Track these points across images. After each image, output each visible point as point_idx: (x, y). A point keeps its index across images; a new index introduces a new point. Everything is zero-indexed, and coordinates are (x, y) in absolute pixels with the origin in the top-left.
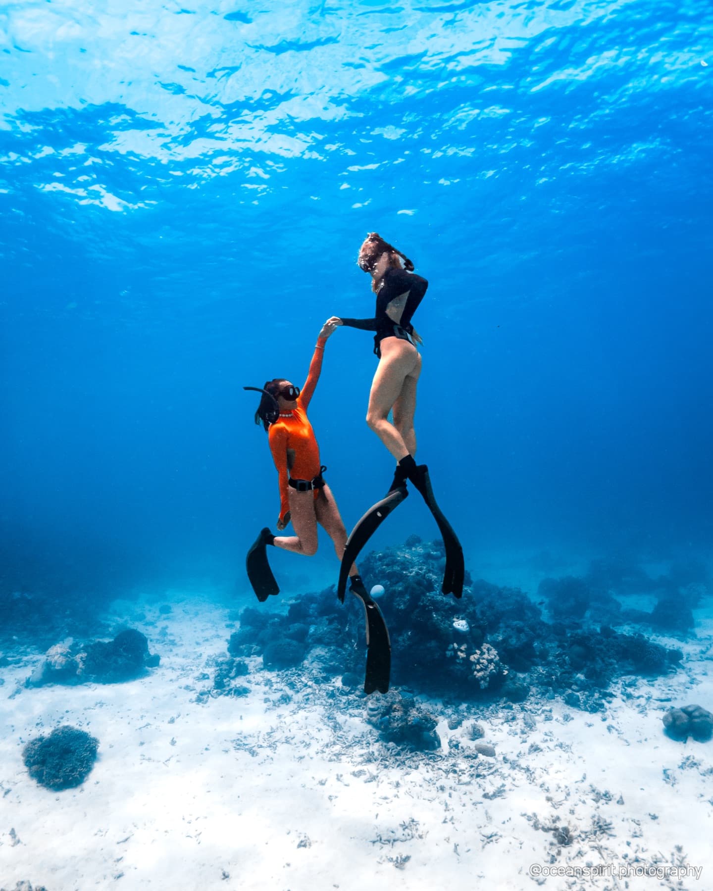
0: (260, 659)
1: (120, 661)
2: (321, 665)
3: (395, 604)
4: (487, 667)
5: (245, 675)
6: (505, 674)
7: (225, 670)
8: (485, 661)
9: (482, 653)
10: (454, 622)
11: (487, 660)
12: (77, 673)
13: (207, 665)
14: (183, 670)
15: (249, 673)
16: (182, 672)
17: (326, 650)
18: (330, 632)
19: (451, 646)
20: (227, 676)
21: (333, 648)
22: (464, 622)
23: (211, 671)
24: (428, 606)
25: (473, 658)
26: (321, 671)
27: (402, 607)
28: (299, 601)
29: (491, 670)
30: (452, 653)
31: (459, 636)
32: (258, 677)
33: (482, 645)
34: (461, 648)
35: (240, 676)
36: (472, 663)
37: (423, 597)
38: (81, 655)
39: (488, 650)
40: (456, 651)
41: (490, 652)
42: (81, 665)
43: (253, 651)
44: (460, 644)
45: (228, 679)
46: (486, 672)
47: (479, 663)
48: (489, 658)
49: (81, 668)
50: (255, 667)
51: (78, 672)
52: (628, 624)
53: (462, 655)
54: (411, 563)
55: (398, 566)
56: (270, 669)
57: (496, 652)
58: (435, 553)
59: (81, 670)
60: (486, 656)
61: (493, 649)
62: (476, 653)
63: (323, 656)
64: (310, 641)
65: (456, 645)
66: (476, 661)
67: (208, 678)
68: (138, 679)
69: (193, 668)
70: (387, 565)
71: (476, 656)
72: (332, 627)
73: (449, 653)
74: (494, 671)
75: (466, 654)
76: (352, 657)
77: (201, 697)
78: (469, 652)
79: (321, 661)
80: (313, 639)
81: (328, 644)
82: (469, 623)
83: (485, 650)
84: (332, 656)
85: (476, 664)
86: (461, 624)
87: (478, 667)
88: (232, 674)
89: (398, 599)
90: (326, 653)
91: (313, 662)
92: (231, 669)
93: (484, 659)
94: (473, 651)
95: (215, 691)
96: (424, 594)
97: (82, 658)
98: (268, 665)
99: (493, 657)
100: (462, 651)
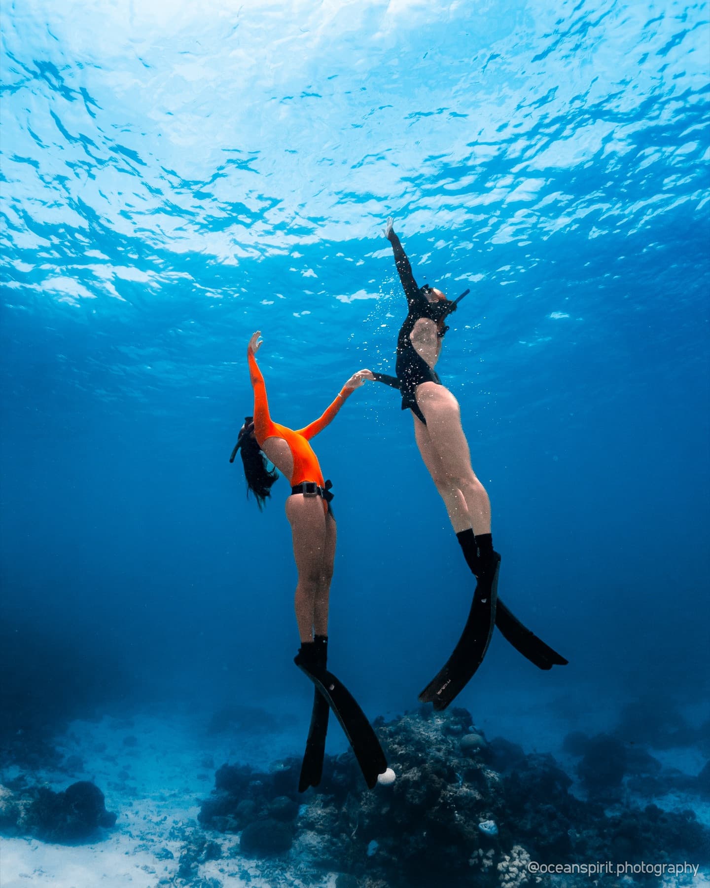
0: (236, 839)
1: (69, 819)
2: (310, 858)
3: (409, 796)
4: (517, 875)
5: (217, 859)
6: (537, 882)
7: (194, 851)
8: (515, 869)
9: (512, 859)
10: (480, 822)
11: (518, 867)
12: (18, 823)
13: (172, 836)
14: (142, 839)
15: (222, 858)
16: (141, 843)
17: (319, 840)
18: (324, 817)
19: (476, 853)
20: (194, 859)
21: (326, 836)
22: (491, 823)
23: (175, 846)
24: (449, 804)
25: (500, 866)
26: (310, 865)
27: (417, 801)
28: (289, 767)
29: (522, 879)
30: (476, 860)
31: (485, 840)
32: (232, 865)
33: (512, 849)
34: (487, 854)
35: (210, 860)
36: (500, 873)
37: (443, 792)
38: (25, 801)
39: (519, 854)
40: (480, 859)
41: (522, 856)
42: (23, 814)
43: (228, 826)
44: (486, 850)
45: (195, 863)
46: (516, 883)
47: (508, 872)
48: (521, 865)
49: (23, 818)
50: (229, 849)
51: (20, 821)
52: (673, 792)
53: (488, 863)
54: (427, 741)
55: (412, 745)
56: (249, 857)
57: (529, 855)
58: (455, 727)
59: (23, 821)
60: (516, 863)
61: (525, 852)
62: (504, 860)
63: (315, 847)
64: (299, 824)
65: (481, 851)
66: (505, 871)
67: (172, 857)
68: (87, 844)
69: (155, 838)
70: (400, 744)
71: (505, 864)
72: (328, 810)
73: (472, 862)
74: (526, 880)
75: (493, 862)
76: (351, 851)
77: (161, 885)
78: (497, 859)
79: (312, 852)
80: (302, 823)
81: (320, 832)
82: (497, 823)
83: (515, 855)
84: (324, 848)
85: (504, 873)
86: (488, 825)
87: (507, 877)
88: (203, 856)
89: (411, 790)
90: (319, 843)
91: (301, 852)
92: (201, 851)
93: (514, 866)
94: (502, 857)
95: (179, 880)
96: (445, 788)
97: (25, 805)
98: (247, 849)
99: (524, 862)
100: (488, 858)
